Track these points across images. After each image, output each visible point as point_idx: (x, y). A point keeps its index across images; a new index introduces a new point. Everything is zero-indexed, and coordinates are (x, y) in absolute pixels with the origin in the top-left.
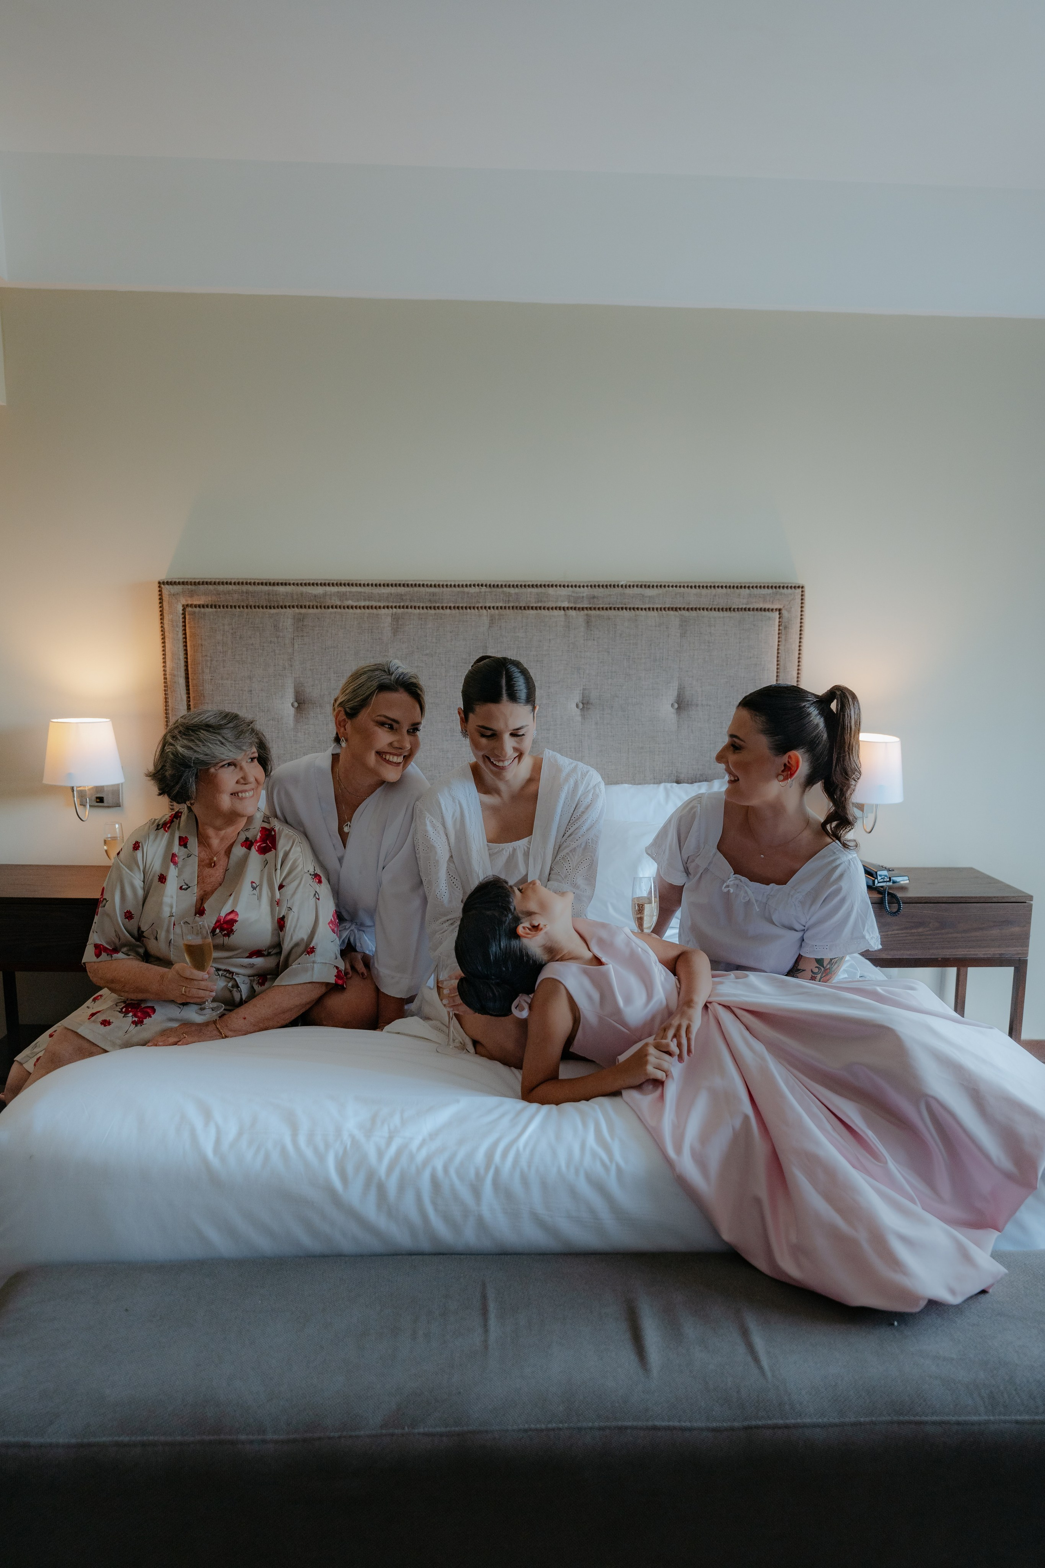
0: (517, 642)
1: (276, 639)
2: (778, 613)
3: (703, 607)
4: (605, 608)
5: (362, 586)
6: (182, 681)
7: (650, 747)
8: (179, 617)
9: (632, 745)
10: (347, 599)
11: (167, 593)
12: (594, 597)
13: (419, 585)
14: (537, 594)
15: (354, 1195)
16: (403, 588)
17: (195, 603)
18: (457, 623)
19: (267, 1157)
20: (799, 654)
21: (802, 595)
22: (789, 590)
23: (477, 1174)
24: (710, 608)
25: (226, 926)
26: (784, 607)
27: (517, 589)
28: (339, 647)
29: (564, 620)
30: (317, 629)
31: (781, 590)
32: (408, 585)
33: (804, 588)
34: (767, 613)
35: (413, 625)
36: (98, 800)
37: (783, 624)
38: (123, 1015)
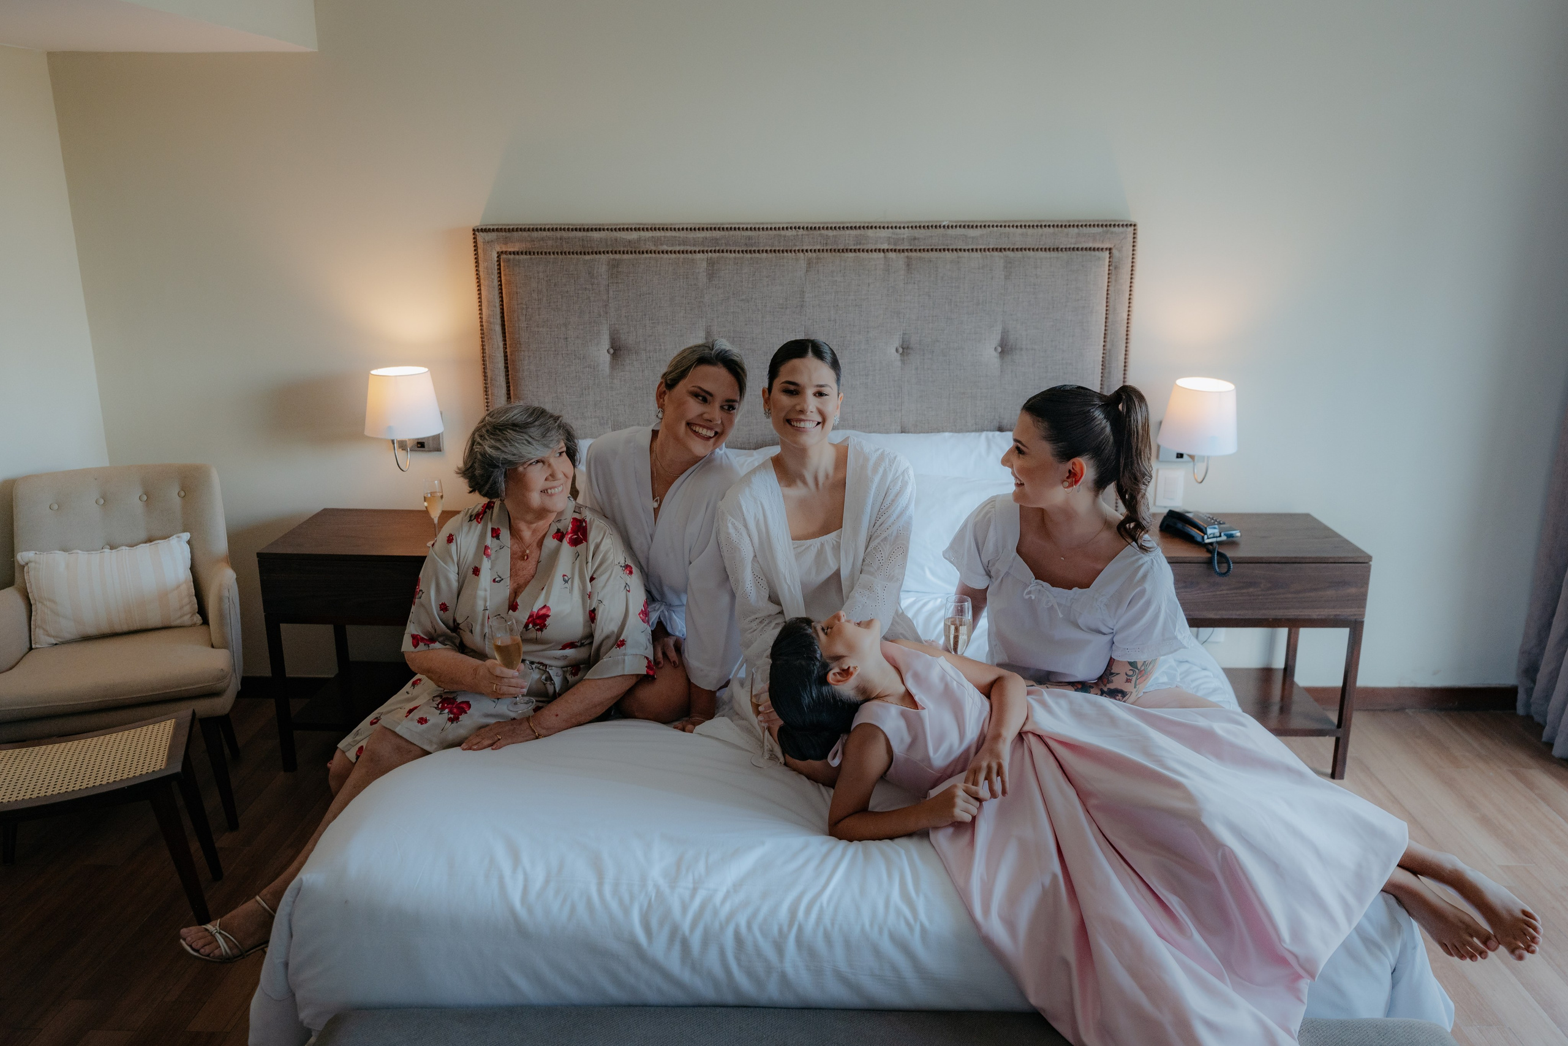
0: (835, 287)
1: (590, 286)
2: (1108, 252)
3: (1029, 247)
4: (926, 250)
5: (677, 230)
6: (498, 328)
7: (971, 393)
8: (494, 264)
9: (953, 391)
10: (662, 244)
11: (482, 241)
12: (915, 239)
13: (735, 229)
14: (856, 236)
15: (658, 949)
16: (718, 232)
17: (510, 250)
18: (773, 267)
19: (573, 909)
20: (1130, 295)
21: (1134, 234)
22: (1121, 229)
23: (780, 931)
24: (1036, 248)
25: (539, 620)
26: (1114, 246)
27: (835, 231)
28: (654, 293)
29: (883, 262)
30: (632, 275)
31: (1112, 229)
32: (723, 229)
33: (1135, 224)
34: (1096, 253)
35: (729, 270)
36: (419, 445)
37: (1113, 264)
38: (439, 711)
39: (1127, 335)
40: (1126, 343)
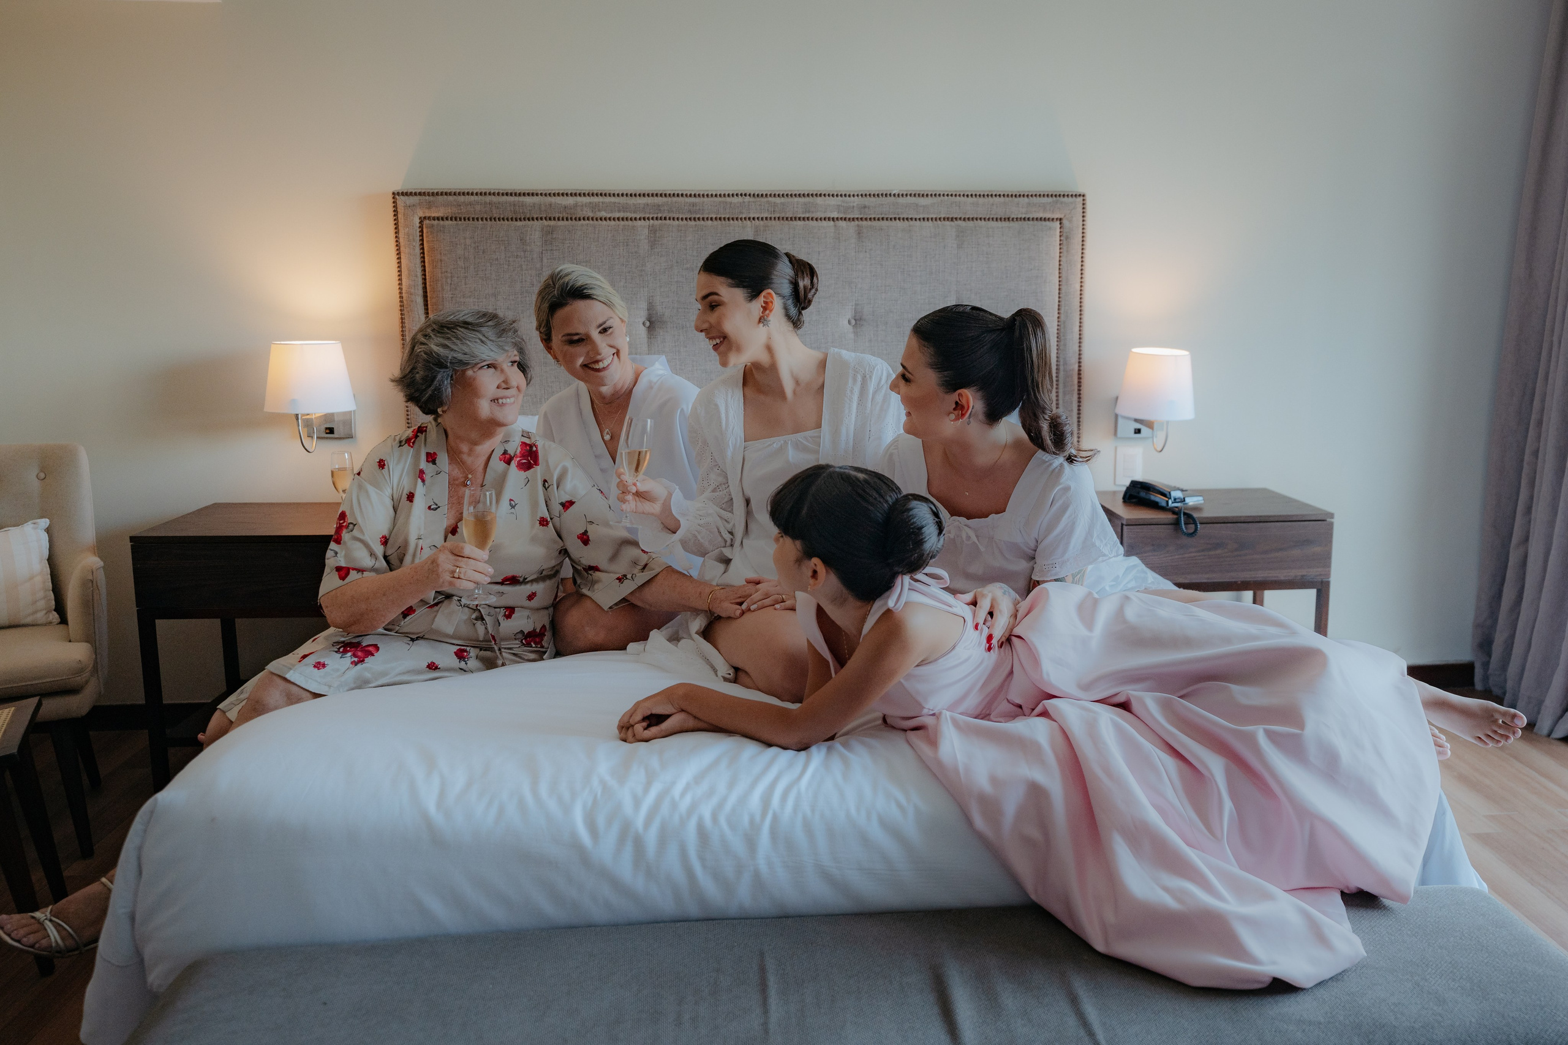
1: (522, 253)
2: (1058, 222)
3: (980, 217)
4: (876, 219)
5: (616, 196)
6: (420, 300)
8: (416, 230)
10: (599, 211)
11: (402, 205)
12: (865, 207)
13: (678, 195)
14: (805, 204)
16: (660, 198)
17: (433, 215)
18: (719, 235)
20: (1082, 265)
21: (1084, 204)
22: (1070, 199)
24: (988, 217)
26: (1065, 216)
27: (783, 198)
29: (833, 231)
30: (568, 242)
31: (1062, 199)
32: (665, 195)
33: (1084, 196)
34: (1047, 223)
35: (672, 237)
36: (328, 431)
37: (1064, 234)
38: (340, 655)
39: (1081, 306)
40: (1081, 315)
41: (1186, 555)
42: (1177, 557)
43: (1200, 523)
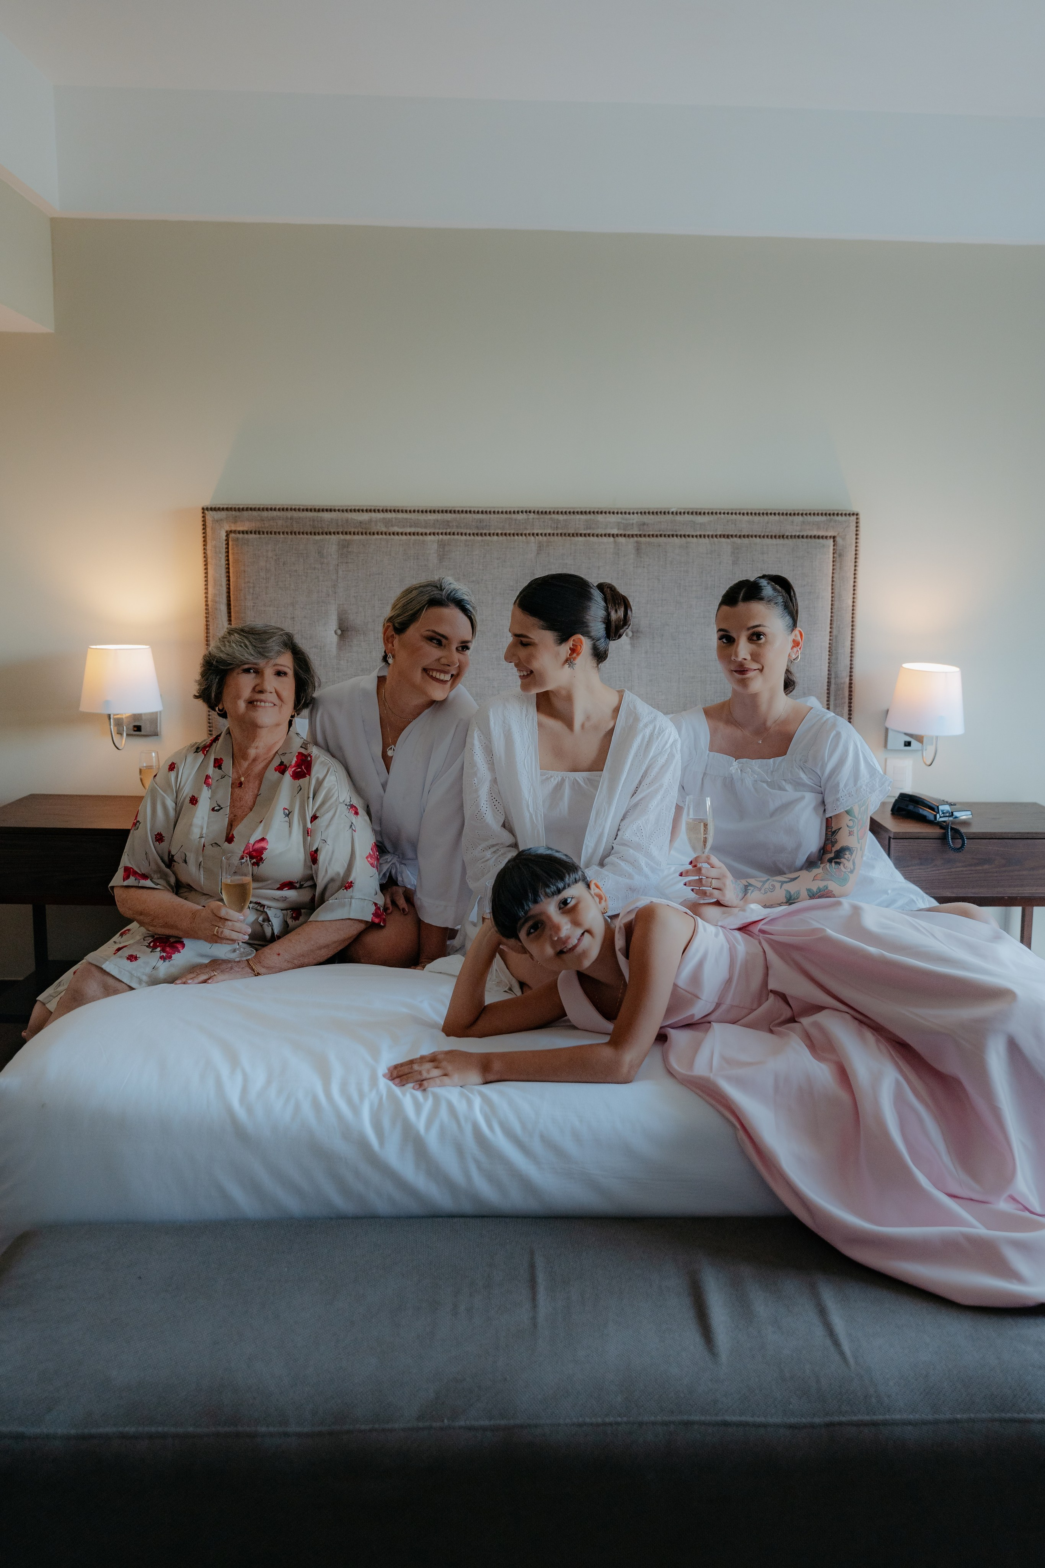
1: (320, 565)
2: (832, 540)
3: (755, 534)
4: (655, 535)
5: (408, 512)
6: (224, 608)
7: (701, 677)
8: (222, 543)
9: (683, 674)
10: (392, 526)
11: (211, 519)
12: (644, 524)
13: (466, 512)
14: (586, 521)
16: (449, 514)
17: (238, 529)
18: (504, 550)
20: (854, 582)
21: (857, 523)
22: (844, 518)
24: (762, 535)
25: (256, 854)
26: (838, 534)
27: (565, 516)
28: (384, 574)
29: (613, 547)
30: (362, 555)
31: (836, 518)
32: (455, 512)
33: (857, 515)
34: (821, 540)
35: (460, 551)
36: (135, 729)
37: (838, 552)
38: (151, 950)
39: (853, 621)
40: (852, 629)
41: (953, 870)
42: (944, 871)
43: (966, 839)
